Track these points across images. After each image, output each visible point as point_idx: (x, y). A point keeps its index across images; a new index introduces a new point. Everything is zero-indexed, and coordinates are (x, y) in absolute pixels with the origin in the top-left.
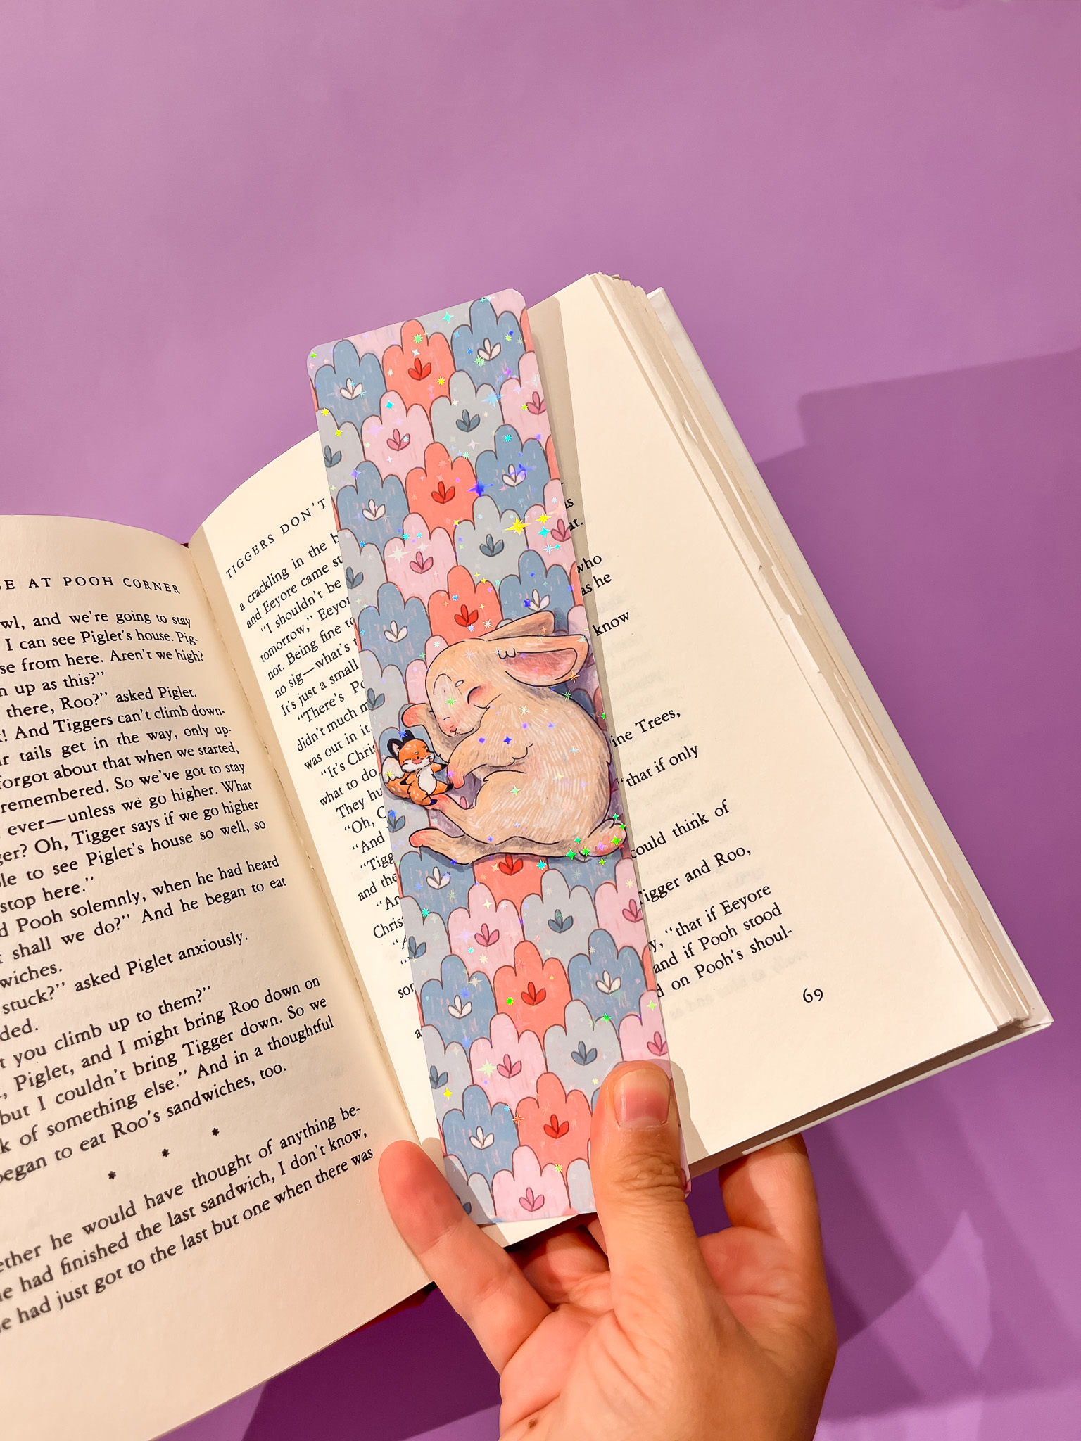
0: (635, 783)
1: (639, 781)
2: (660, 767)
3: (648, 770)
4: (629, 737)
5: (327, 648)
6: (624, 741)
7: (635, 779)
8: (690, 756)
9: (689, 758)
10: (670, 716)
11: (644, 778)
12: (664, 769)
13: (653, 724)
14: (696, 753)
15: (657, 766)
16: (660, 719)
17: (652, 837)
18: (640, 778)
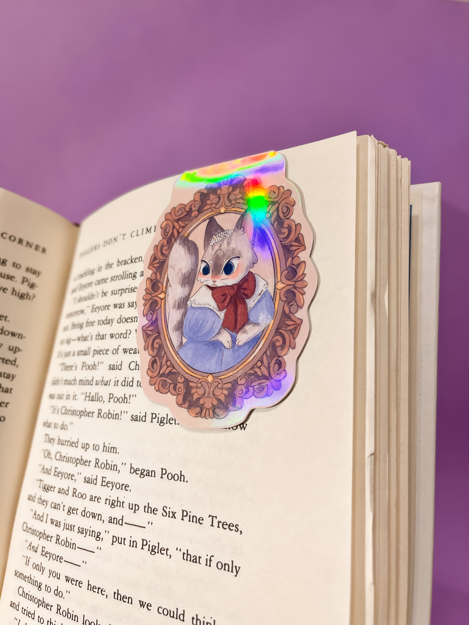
0: (187, 560)
1: (190, 561)
2: (208, 563)
3: (200, 557)
4: (201, 522)
5: (86, 331)
6: (196, 522)
7: (189, 556)
8: (232, 572)
9: (230, 572)
10: (234, 528)
11: (195, 561)
12: (210, 566)
13: (221, 525)
14: (237, 572)
15: (207, 560)
16: (227, 525)
17: (177, 609)
18: (192, 559)
